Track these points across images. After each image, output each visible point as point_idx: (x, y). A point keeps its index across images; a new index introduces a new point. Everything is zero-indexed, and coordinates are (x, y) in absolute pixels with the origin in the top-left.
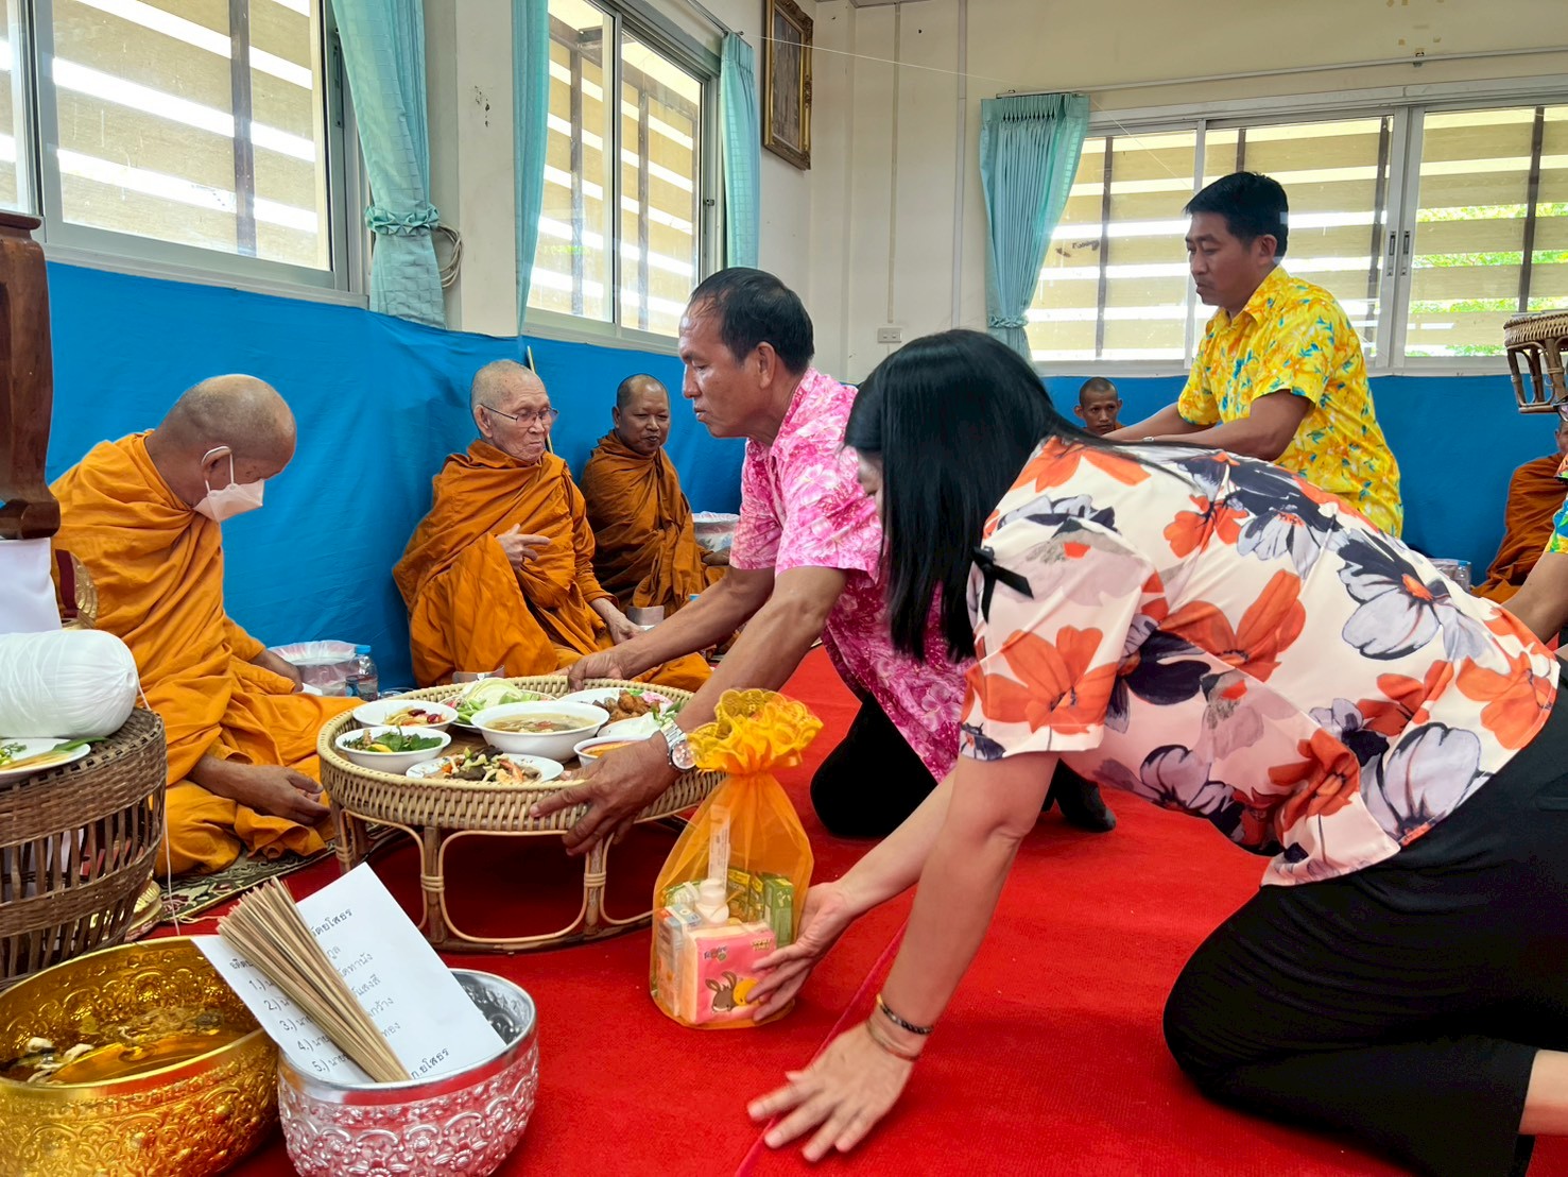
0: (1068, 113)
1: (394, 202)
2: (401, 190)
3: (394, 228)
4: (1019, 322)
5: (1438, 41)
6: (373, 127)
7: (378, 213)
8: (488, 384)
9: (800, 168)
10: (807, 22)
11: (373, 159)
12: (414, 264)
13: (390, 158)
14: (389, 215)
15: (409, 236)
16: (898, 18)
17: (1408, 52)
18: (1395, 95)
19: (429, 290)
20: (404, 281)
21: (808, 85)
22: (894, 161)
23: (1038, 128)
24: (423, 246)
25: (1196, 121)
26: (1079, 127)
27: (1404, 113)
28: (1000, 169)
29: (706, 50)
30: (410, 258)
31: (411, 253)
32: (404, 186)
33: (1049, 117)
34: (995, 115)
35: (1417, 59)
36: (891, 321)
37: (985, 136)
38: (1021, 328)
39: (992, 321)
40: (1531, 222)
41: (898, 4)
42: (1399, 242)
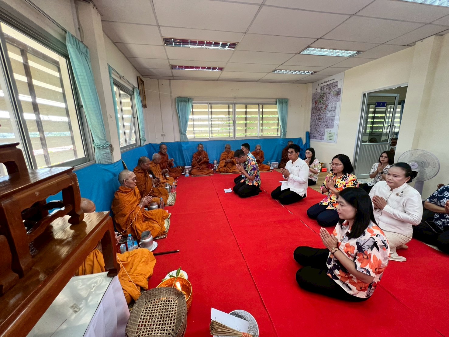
0: (189, 101)
1: (101, 142)
2: (102, 139)
3: (102, 147)
5: (237, 95)
6: (95, 128)
7: (97, 145)
8: (125, 175)
9: (145, 108)
10: (143, 82)
11: (95, 134)
12: (106, 153)
13: (100, 134)
14: (100, 145)
15: (104, 148)
16: (158, 82)
17: (234, 96)
18: (232, 102)
19: (109, 157)
20: (104, 157)
21: (145, 93)
22: (161, 106)
23: (185, 103)
24: (107, 149)
25: (207, 103)
26: (191, 103)
27: (234, 105)
28: (180, 109)
29: (132, 91)
30: (105, 152)
31: (105, 151)
32: (103, 138)
33: (186, 101)
34: (178, 100)
35: (235, 98)
36: (163, 133)
37: (177, 104)
38: (186, 134)
39: (181, 133)
40: (246, 118)
41: (158, 79)
42: (234, 122)
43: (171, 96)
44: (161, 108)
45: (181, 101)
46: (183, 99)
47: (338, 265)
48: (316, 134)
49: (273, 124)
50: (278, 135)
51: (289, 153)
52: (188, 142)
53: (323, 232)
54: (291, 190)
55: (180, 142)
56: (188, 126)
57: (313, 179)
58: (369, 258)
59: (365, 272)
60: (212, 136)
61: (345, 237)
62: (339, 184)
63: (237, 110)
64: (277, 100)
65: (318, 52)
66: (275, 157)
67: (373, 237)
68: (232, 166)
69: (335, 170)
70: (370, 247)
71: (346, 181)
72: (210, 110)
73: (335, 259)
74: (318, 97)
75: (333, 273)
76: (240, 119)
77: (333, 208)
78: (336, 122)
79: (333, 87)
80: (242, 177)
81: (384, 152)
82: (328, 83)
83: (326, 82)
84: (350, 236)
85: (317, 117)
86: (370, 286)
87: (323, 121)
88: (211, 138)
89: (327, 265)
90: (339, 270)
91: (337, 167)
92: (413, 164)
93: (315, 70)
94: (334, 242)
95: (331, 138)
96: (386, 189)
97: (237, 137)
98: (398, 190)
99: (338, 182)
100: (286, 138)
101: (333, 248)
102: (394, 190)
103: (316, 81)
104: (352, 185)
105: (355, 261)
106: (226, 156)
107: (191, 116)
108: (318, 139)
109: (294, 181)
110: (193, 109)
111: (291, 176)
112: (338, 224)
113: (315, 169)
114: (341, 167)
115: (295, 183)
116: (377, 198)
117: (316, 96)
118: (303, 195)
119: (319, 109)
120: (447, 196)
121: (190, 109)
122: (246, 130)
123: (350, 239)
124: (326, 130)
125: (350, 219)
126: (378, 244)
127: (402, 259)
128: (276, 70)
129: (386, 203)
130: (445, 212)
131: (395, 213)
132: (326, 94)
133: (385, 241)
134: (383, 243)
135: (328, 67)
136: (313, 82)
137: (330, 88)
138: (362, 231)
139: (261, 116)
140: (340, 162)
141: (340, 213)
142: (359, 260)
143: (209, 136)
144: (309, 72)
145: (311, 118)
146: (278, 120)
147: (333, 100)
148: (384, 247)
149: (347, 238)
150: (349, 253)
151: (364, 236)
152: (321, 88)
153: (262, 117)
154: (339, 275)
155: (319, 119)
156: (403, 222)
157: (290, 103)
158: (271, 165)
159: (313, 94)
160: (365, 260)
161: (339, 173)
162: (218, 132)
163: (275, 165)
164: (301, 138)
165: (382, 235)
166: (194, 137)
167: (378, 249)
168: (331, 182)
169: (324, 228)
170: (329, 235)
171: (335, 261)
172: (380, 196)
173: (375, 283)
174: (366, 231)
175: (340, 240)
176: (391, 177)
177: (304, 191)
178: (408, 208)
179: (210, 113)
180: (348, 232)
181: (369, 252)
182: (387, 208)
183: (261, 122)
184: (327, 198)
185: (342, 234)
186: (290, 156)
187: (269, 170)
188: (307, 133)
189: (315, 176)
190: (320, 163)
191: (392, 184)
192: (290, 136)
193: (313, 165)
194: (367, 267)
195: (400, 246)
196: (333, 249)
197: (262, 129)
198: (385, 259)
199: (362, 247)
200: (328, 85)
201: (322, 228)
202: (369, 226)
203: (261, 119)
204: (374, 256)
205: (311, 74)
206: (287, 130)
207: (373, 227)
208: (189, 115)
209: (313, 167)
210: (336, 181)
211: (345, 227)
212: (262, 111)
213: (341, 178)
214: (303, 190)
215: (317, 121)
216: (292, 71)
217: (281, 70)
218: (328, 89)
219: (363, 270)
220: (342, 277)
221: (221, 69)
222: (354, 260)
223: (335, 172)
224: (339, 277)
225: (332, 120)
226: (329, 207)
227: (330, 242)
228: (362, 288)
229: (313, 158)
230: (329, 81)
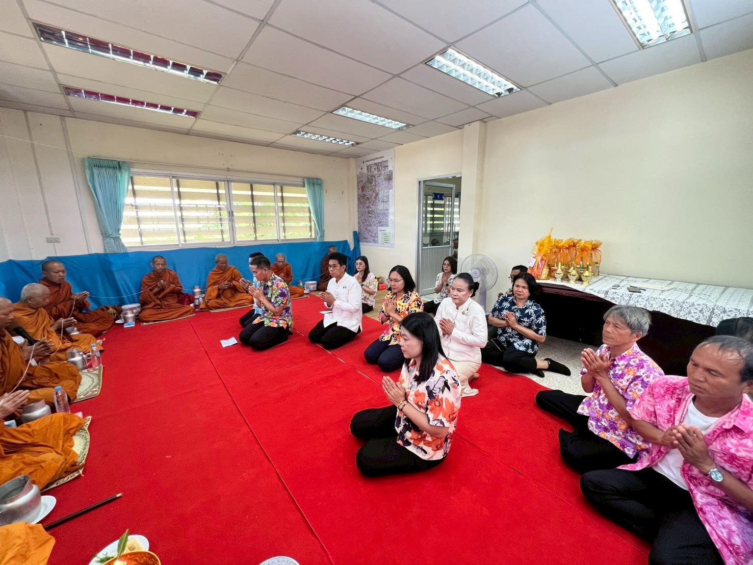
0: (122, 168)
4: (118, 235)
5: (232, 166)
16: (26, 117)
17: (226, 167)
18: (224, 177)
23: (111, 171)
25: (169, 176)
26: (127, 173)
27: (226, 183)
28: (97, 183)
33: (114, 168)
34: (90, 164)
35: (229, 170)
36: (53, 235)
37: (88, 172)
38: (119, 237)
39: (105, 235)
40: (253, 206)
41: (25, 111)
42: (231, 214)
43: (70, 154)
44: (40, 178)
45: (100, 166)
46: (105, 163)
47: (409, 425)
48: (367, 235)
49: (302, 219)
50: (311, 236)
51: (331, 266)
52: (126, 254)
53: (386, 382)
54: (338, 325)
55: (106, 255)
56: (124, 219)
57: (369, 303)
58: (441, 404)
59: (439, 425)
60: (185, 241)
61: (413, 383)
62: (401, 307)
63: (234, 192)
64: (306, 180)
65: (357, 115)
66: (310, 272)
67: (442, 375)
68: (233, 295)
69: (394, 288)
70: (441, 389)
71: (408, 302)
72: (176, 189)
73: (405, 417)
74: (365, 180)
75: (404, 437)
76: (243, 209)
77: (397, 343)
78: (391, 217)
79: (383, 169)
80: (255, 313)
81: (446, 259)
82: (376, 161)
83: (374, 160)
84: (419, 379)
85: (367, 210)
86: (446, 440)
87: (374, 216)
88: (182, 245)
89: (396, 428)
90: (410, 432)
91: (396, 283)
92: (475, 272)
93: (358, 141)
94: (402, 393)
95: (386, 241)
96: (452, 307)
97: (238, 242)
98: (464, 307)
99: (399, 304)
100: (325, 241)
101: (401, 402)
102: (459, 308)
103: (360, 156)
104: (415, 307)
105: (427, 413)
106: (220, 277)
107: (129, 200)
108: (370, 242)
109: (342, 310)
110: (133, 184)
111: (336, 303)
112: (404, 366)
113: (370, 287)
114: (401, 283)
115: (345, 314)
116: (444, 322)
117: (361, 179)
118: (357, 330)
119: (368, 198)
120: (506, 307)
121: (126, 185)
122: (255, 228)
123: (419, 384)
124: (380, 228)
125: (417, 357)
126: (449, 384)
127: (475, 392)
128: (298, 132)
129: (453, 326)
130: (506, 325)
131: (463, 337)
132: (374, 177)
133: (455, 376)
134: (454, 379)
135: (373, 139)
136: (356, 157)
137: (379, 170)
138: (431, 370)
139: (280, 204)
140: (399, 277)
141: (405, 351)
142: (431, 410)
143: (179, 240)
144: (348, 142)
145: (358, 211)
146: (310, 212)
147: (384, 186)
148: (455, 384)
149: (416, 383)
150: (420, 403)
151: (433, 376)
152: (368, 167)
153: (283, 207)
154: (411, 439)
155: (370, 213)
156: (471, 346)
157: (326, 185)
158: (305, 286)
159: (357, 175)
160: (438, 409)
161: (399, 292)
162: (199, 232)
163: (312, 286)
164: (347, 241)
165: (452, 370)
166: (142, 243)
167: (449, 389)
168: (391, 306)
169: (388, 377)
170: (394, 385)
171: (405, 420)
172: (447, 318)
173: (451, 433)
174: (435, 368)
175: (408, 388)
176: (455, 292)
177: (357, 323)
178: (475, 329)
179: (176, 195)
180: (416, 375)
181: (441, 395)
182: (455, 332)
183: (281, 214)
184: (388, 330)
185: (409, 380)
186: (333, 272)
187: (302, 294)
188: (355, 233)
189: (371, 298)
190: (376, 278)
191: (457, 301)
192: (330, 237)
193: (367, 281)
194: (441, 417)
195: (472, 376)
196: (401, 404)
197: (284, 228)
198: (457, 399)
199: (433, 391)
200: (375, 164)
201: (384, 377)
202: (437, 362)
203: (280, 209)
204: (446, 399)
205: (352, 145)
206: (325, 228)
207: (441, 362)
208: (124, 198)
209: (368, 285)
210: (397, 304)
211: (413, 369)
212: (282, 197)
213: (402, 299)
214: (357, 321)
215: (366, 215)
216: (323, 137)
217: (307, 133)
218: (376, 170)
219: (436, 422)
220: (415, 440)
221: (194, 114)
222: (426, 411)
223: (395, 291)
224: (412, 441)
225: (386, 215)
226: (393, 343)
227: (396, 395)
228: (438, 446)
229: (366, 272)
230: (376, 159)
